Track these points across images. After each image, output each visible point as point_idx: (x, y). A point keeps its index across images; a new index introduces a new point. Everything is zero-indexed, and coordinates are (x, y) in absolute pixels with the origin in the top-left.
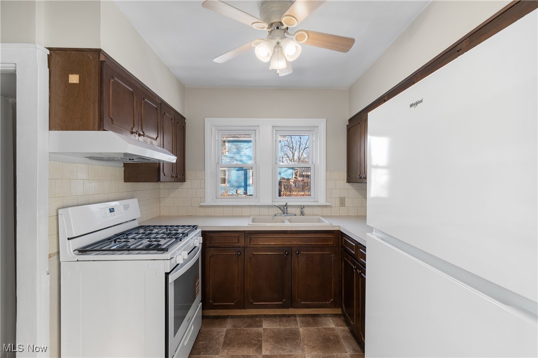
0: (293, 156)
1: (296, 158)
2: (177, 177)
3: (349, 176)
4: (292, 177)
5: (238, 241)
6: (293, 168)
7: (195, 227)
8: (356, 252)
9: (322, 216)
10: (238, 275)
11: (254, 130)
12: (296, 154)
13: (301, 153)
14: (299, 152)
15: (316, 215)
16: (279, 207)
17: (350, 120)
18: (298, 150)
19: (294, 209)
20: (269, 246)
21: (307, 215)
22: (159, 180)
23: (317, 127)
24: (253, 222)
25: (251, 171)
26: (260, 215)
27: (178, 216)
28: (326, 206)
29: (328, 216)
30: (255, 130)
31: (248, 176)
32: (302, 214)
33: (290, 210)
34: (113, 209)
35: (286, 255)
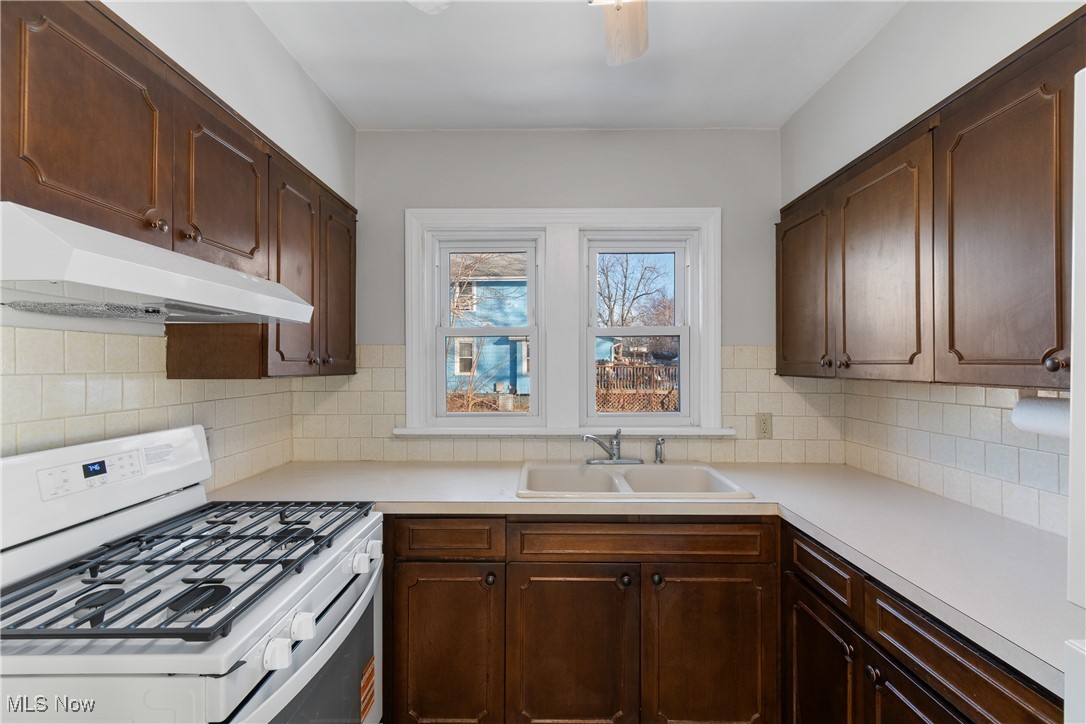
0: (611, 313)
1: (616, 317)
2: (324, 362)
3: (785, 359)
4: (610, 357)
5: (490, 544)
6: (611, 339)
7: (364, 508)
8: (852, 600)
9: (712, 465)
10: (489, 641)
11: (532, 240)
12: (617, 310)
13: (625, 308)
14: (624, 305)
15: (696, 462)
16: (598, 440)
17: (786, 211)
18: (620, 302)
19: (637, 445)
20: (575, 558)
21: (674, 462)
22: (263, 373)
23: (697, 229)
24: (530, 487)
25: (524, 344)
26: (547, 461)
27: (338, 462)
28: (721, 438)
29: (726, 463)
30: (535, 240)
31: (518, 355)
32: (659, 458)
33: (627, 448)
34: (102, 464)
35: (624, 584)
